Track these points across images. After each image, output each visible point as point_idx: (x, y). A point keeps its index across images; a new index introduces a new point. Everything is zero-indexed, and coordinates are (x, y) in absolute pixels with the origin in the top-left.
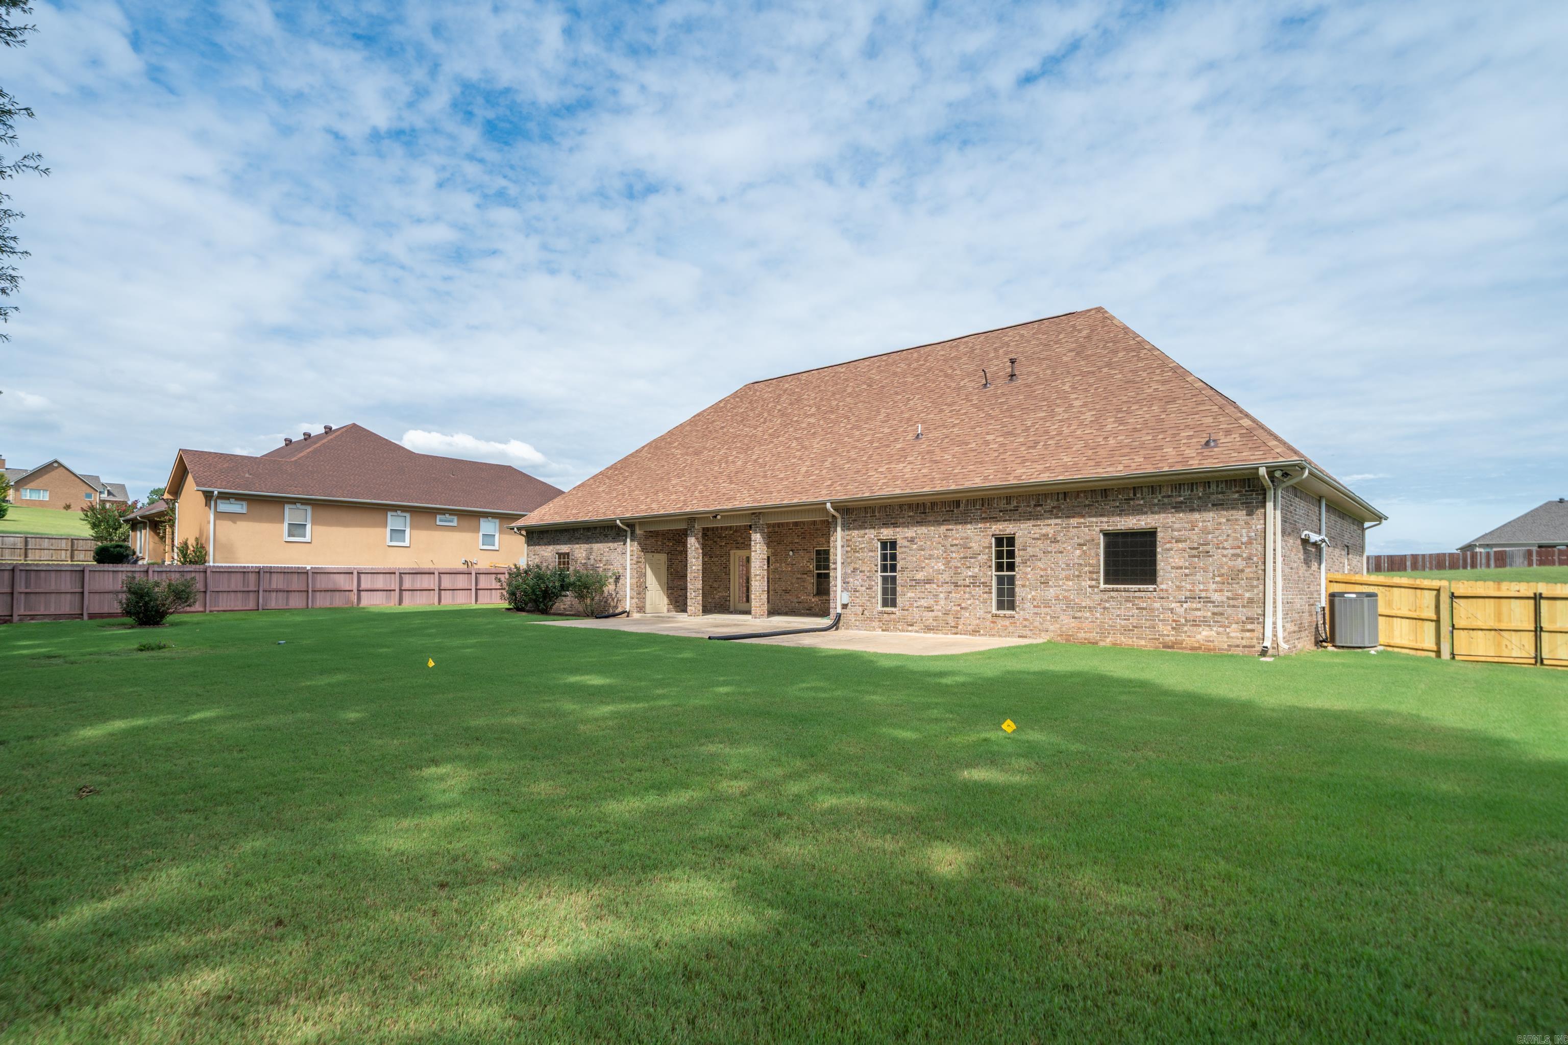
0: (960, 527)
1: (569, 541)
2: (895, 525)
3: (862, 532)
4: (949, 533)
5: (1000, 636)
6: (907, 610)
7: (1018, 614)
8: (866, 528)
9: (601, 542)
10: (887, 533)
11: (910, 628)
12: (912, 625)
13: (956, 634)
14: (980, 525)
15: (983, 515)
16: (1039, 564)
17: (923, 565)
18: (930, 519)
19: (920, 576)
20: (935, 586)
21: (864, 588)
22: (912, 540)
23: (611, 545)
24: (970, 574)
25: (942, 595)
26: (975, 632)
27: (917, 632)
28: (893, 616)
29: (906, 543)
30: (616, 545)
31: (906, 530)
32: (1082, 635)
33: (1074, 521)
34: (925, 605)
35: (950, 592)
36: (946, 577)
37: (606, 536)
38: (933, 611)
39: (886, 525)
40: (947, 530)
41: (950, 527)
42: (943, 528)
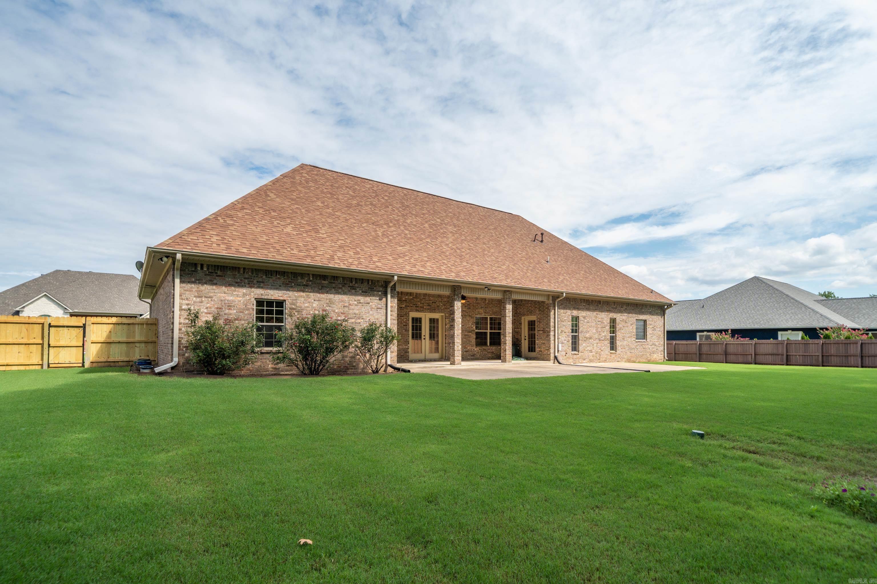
0: (600, 313)
1: (287, 286)
2: (578, 309)
3: (565, 311)
4: (597, 316)
5: (612, 362)
6: (583, 352)
7: (618, 352)
8: (567, 309)
10: (575, 313)
11: (584, 361)
12: (584, 360)
13: (600, 362)
14: (607, 313)
15: (608, 309)
16: (622, 331)
17: (589, 330)
18: (591, 308)
19: (587, 335)
20: (592, 340)
21: (566, 341)
22: (584, 317)
23: (362, 299)
24: (604, 335)
25: (595, 345)
26: (605, 361)
27: (587, 363)
28: (578, 356)
29: (583, 319)
30: (368, 299)
31: (582, 312)
32: (632, 359)
33: (630, 315)
34: (590, 349)
35: (598, 343)
36: (596, 336)
37: (353, 288)
38: (592, 352)
39: (575, 308)
40: (597, 314)
41: (597, 313)
42: (595, 313)
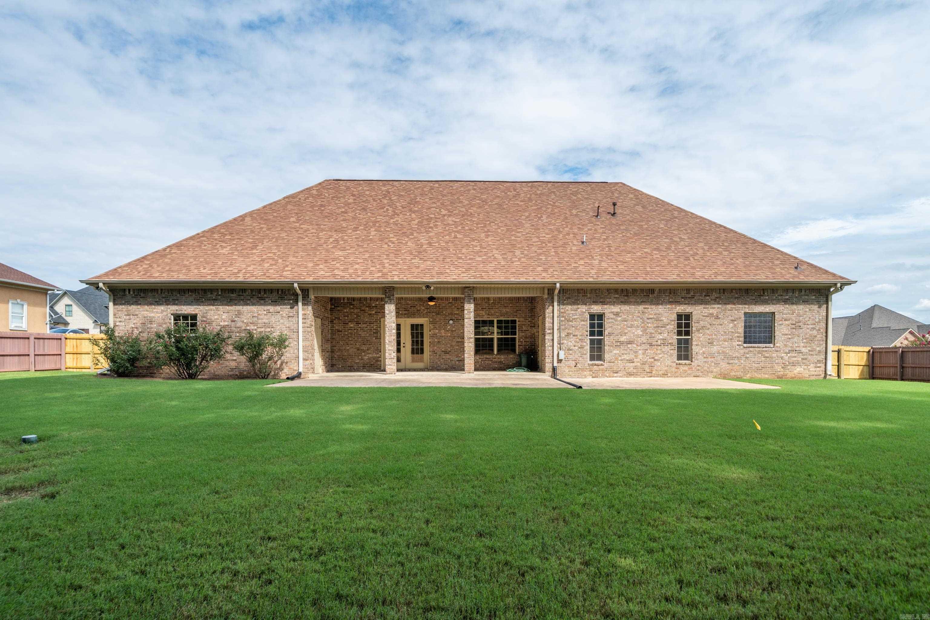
0: (653, 307)
1: (198, 301)
2: (603, 303)
3: (575, 307)
4: (646, 310)
5: (681, 377)
6: (613, 362)
7: (695, 363)
8: (578, 304)
9: (253, 304)
10: (596, 309)
11: (615, 375)
12: (616, 373)
13: (651, 377)
14: (668, 306)
15: (671, 300)
16: (708, 332)
17: (626, 331)
18: (632, 300)
19: (623, 339)
20: (635, 346)
21: (576, 348)
22: (617, 314)
23: (271, 308)
24: (661, 337)
25: (640, 352)
26: (665, 375)
27: (620, 377)
28: (601, 367)
29: (612, 316)
30: (278, 308)
31: (612, 307)
32: (733, 374)
33: (729, 307)
34: (628, 358)
35: (647, 350)
36: (644, 339)
37: (262, 299)
38: (633, 362)
39: (595, 302)
40: (644, 308)
41: (647, 306)
42: (641, 308)
